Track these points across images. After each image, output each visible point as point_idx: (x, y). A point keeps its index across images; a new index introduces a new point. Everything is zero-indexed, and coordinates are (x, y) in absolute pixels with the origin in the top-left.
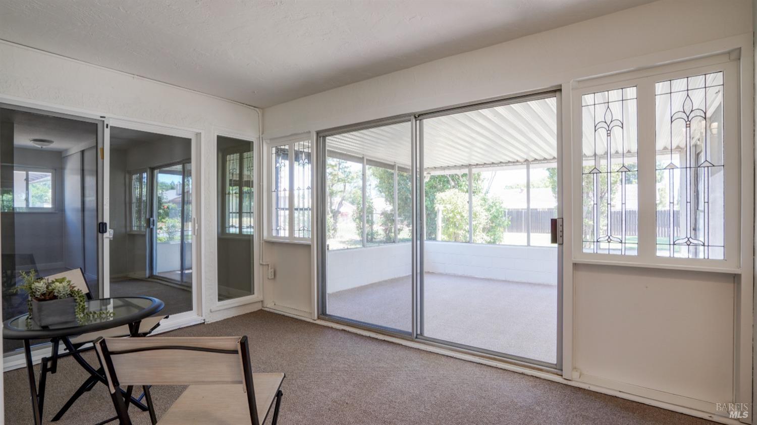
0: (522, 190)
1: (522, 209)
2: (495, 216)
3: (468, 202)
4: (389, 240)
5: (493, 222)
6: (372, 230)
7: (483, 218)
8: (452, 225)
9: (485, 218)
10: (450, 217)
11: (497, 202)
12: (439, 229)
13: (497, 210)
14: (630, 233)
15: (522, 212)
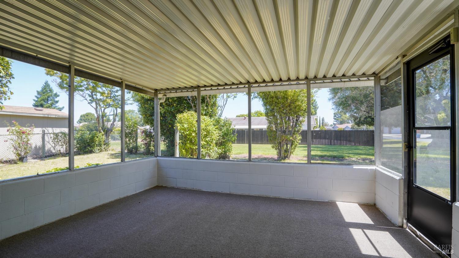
0: (245, 118)
1: (245, 129)
2: (225, 134)
3: (197, 121)
4: (148, 153)
5: (223, 138)
6: (136, 144)
7: (216, 135)
8: (188, 142)
9: (218, 135)
10: (187, 134)
11: (226, 123)
12: (176, 145)
13: (227, 129)
14: (304, 143)
15: (245, 131)
